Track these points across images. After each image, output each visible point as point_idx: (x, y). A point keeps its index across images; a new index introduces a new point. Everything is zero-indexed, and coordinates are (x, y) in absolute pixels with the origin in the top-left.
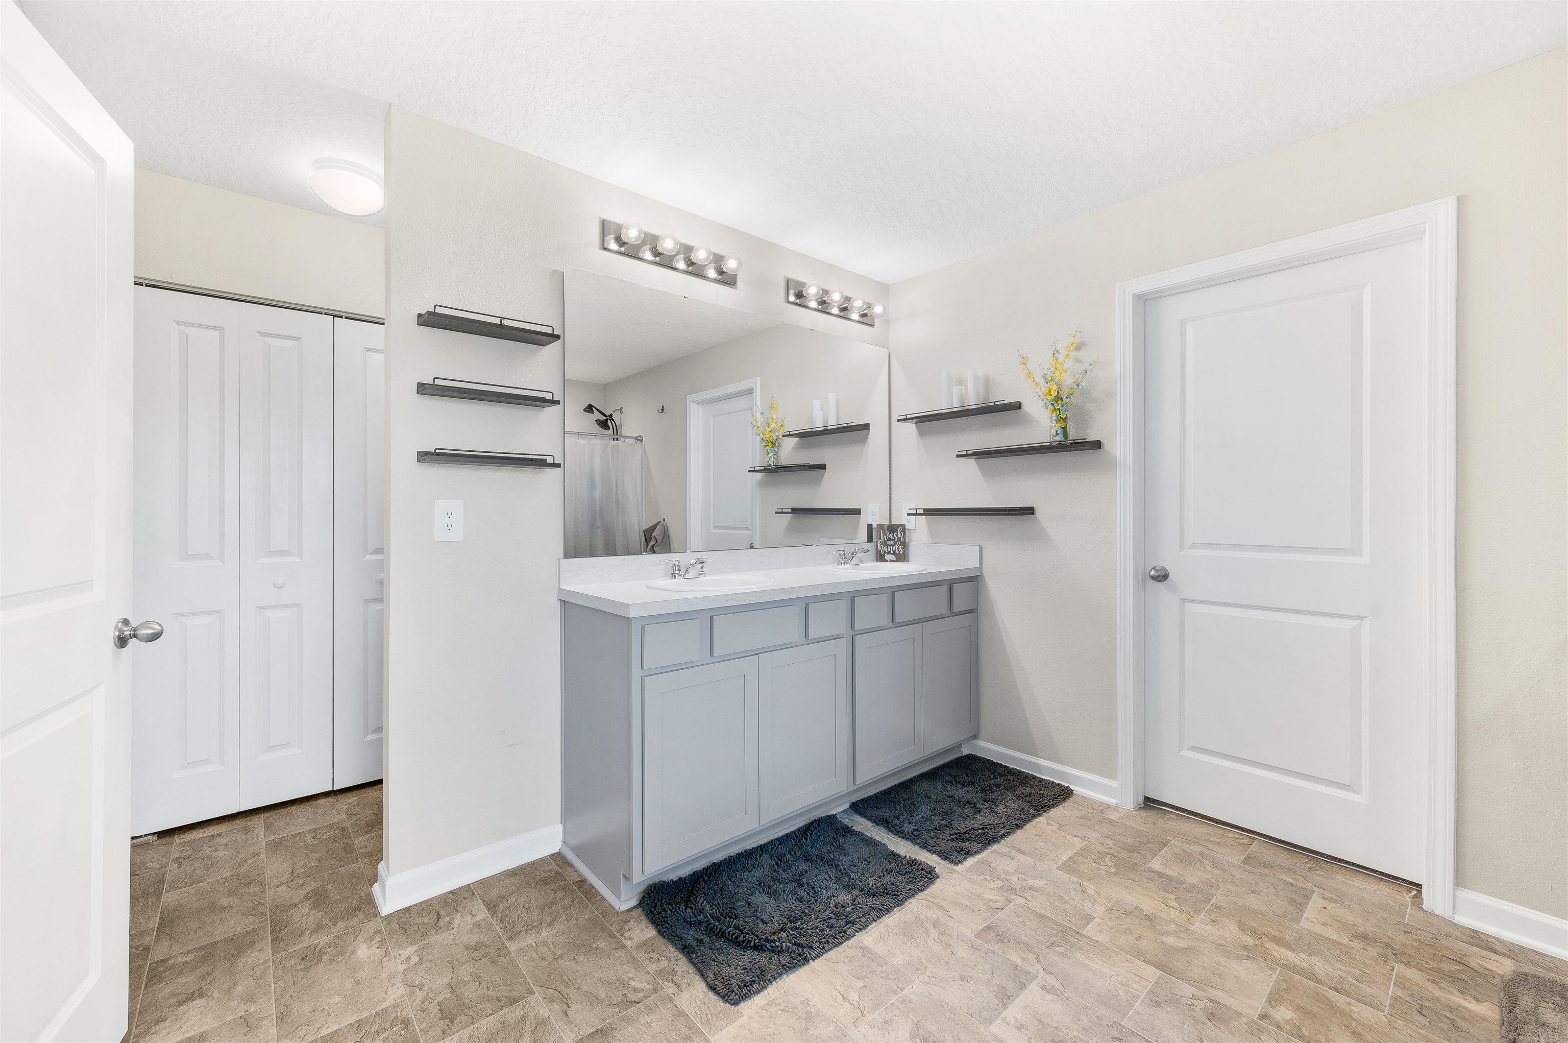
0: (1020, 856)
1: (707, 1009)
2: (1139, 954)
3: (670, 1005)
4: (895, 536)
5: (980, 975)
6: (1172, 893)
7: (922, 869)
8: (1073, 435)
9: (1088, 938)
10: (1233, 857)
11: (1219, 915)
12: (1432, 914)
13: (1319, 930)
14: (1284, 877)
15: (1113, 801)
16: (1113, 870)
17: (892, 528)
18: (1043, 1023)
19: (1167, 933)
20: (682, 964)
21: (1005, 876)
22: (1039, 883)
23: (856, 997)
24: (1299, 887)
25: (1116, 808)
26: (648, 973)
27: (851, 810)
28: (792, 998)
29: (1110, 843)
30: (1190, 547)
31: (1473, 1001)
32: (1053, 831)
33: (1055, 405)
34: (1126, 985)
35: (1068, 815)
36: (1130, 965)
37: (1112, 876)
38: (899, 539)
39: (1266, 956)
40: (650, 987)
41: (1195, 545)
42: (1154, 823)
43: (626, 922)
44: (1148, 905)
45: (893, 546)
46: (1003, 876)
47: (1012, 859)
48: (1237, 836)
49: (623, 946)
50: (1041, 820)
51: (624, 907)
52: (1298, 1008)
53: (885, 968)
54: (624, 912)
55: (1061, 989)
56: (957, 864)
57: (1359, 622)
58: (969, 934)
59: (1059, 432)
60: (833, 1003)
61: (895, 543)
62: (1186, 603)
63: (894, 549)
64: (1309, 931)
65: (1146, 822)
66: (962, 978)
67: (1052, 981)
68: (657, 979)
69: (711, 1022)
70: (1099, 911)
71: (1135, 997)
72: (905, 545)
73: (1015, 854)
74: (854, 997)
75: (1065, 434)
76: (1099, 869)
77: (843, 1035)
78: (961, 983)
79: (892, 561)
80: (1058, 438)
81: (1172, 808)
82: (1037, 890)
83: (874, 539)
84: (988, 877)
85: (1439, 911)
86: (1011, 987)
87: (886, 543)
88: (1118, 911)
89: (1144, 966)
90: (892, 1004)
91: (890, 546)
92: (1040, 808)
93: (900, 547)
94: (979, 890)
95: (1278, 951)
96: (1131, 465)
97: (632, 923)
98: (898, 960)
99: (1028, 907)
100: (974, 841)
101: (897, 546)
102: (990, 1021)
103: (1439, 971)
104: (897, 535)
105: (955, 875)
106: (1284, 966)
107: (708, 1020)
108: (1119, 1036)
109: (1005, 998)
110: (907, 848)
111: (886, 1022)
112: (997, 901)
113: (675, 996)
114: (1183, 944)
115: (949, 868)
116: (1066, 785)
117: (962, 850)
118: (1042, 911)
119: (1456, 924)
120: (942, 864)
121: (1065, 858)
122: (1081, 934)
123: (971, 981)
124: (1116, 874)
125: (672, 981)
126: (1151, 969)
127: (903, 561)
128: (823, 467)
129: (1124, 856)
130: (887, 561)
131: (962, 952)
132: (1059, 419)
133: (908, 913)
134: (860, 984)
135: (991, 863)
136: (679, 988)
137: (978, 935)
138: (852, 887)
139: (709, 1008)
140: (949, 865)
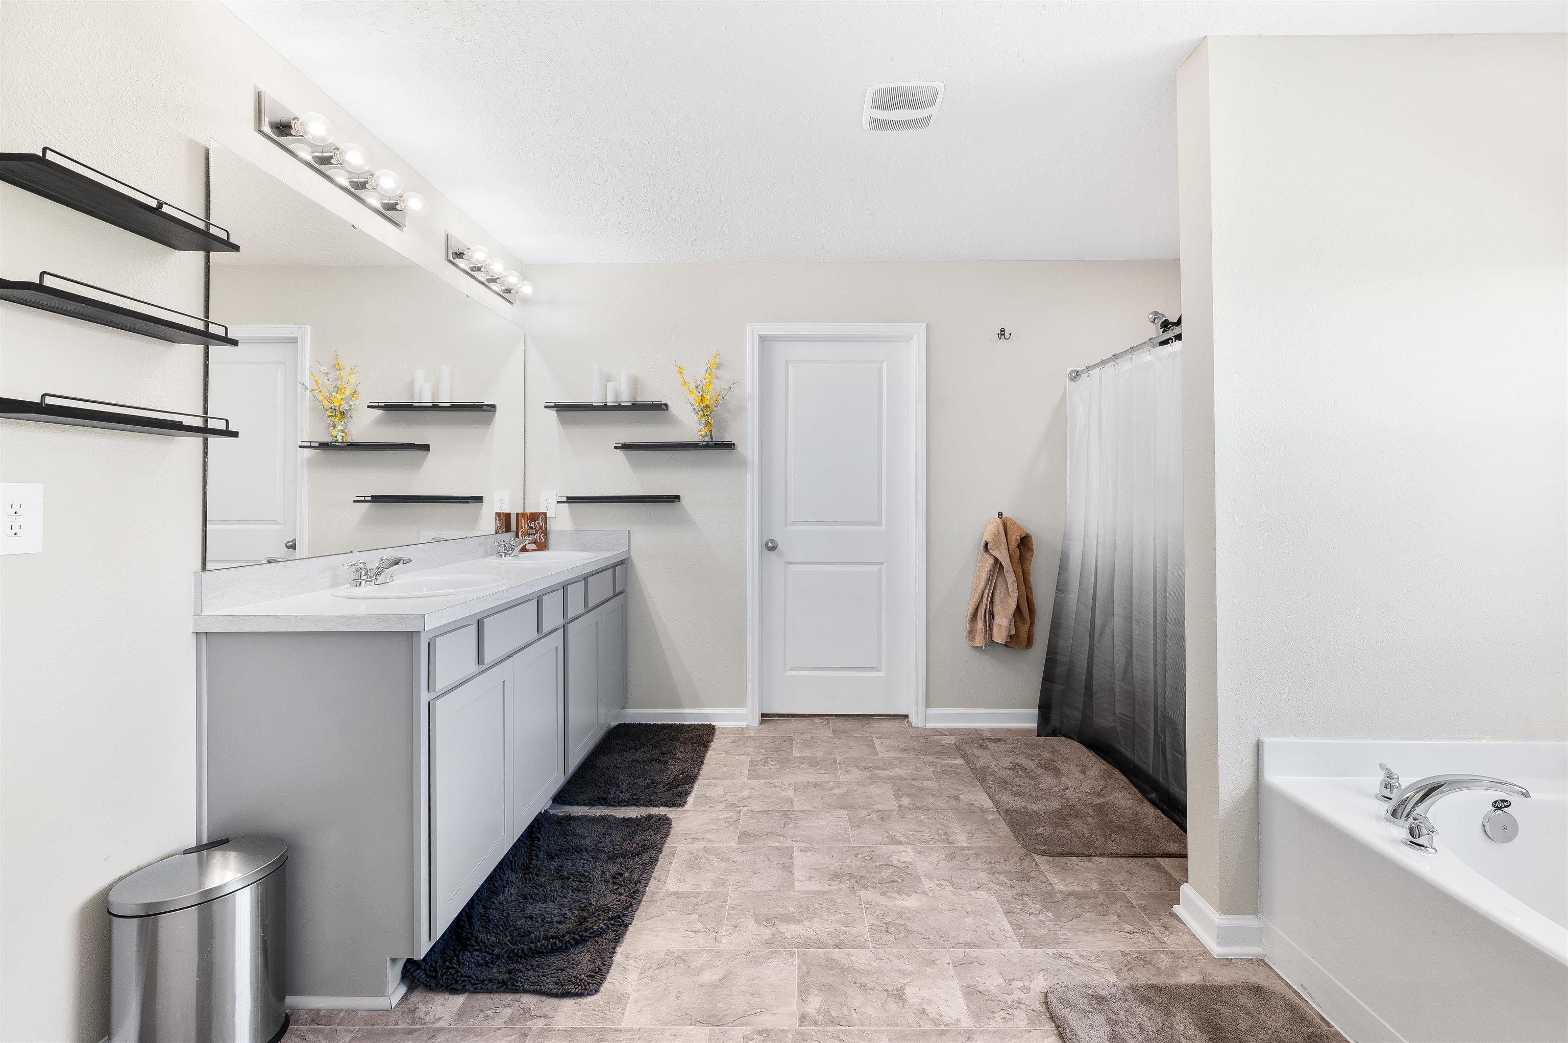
0: (718, 782)
1: (593, 1012)
2: (829, 806)
3: (553, 1034)
4: (537, 524)
5: (763, 865)
6: (817, 765)
7: (660, 819)
8: (717, 438)
9: (799, 811)
10: (827, 733)
11: (846, 767)
12: (917, 728)
13: (888, 755)
14: (856, 735)
15: (743, 724)
16: (778, 766)
17: (534, 517)
18: (818, 869)
19: (831, 789)
20: (528, 1000)
21: (722, 799)
22: (745, 793)
23: (702, 926)
24: (865, 737)
25: (747, 728)
26: (499, 1029)
27: (556, 805)
28: (656, 957)
29: (763, 750)
30: (790, 525)
31: (954, 759)
32: (724, 757)
33: (705, 412)
34: (838, 826)
35: (724, 743)
36: (830, 814)
37: (781, 770)
38: (541, 527)
39: (879, 778)
40: (514, 1037)
41: (795, 523)
42: (775, 729)
43: (413, 1011)
44: (812, 778)
45: (534, 534)
46: (720, 799)
47: (716, 785)
48: (820, 721)
49: (439, 1030)
50: (710, 754)
51: (395, 1000)
52: (908, 796)
53: (701, 897)
54: (398, 1005)
55: (811, 846)
56: (683, 806)
57: (880, 566)
58: (734, 845)
59: (707, 434)
60: (690, 940)
61: (536, 532)
62: (788, 565)
63: (535, 538)
64: (886, 757)
65: (769, 730)
66: (755, 873)
67: (803, 845)
68: (514, 1026)
69: (607, 1016)
70: (791, 793)
71: (846, 829)
72: (545, 533)
73: (715, 782)
74: (699, 926)
75: (712, 438)
76: (771, 769)
77: (716, 953)
78: (757, 876)
79: (533, 550)
80: (706, 439)
81: (778, 717)
82: (749, 797)
83: (514, 528)
84: (712, 805)
85: (920, 725)
86: (786, 861)
87: (528, 531)
88: (803, 788)
89: (837, 812)
90: (728, 914)
91: (531, 534)
92: (706, 745)
93: (541, 536)
94: (714, 815)
95: (882, 773)
96: (757, 464)
97: (422, 1008)
98: (706, 886)
99: (752, 811)
100: (683, 784)
101: (538, 535)
102: (791, 886)
103: (937, 752)
104: (538, 523)
105: (689, 814)
106: (889, 779)
107: (603, 1018)
108: (856, 853)
109: (788, 869)
110: (635, 812)
111: (735, 927)
112: (732, 816)
113: (550, 1025)
114: (843, 790)
115: (680, 811)
116: (709, 723)
117: (682, 794)
118: (762, 809)
119: (928, 729)
120: (673, 811)
121: (746, 771)
122: (794, 811)
123: (761, 871)
124: (782, 768)
125: (533, 1017)
126: (841, 811)
127: (544, 550)
128: (426, 448)
129: (776, 755)
130: (528, 551)
131: (740, 858)
132: (708, 423)
133: (682, 854)
134: (695, 917)
135: (705, 794)
136: (546, 1017)
137: (739, 843)
138: (613, 858)
139: (594, 1010)
140: (678, 809)
